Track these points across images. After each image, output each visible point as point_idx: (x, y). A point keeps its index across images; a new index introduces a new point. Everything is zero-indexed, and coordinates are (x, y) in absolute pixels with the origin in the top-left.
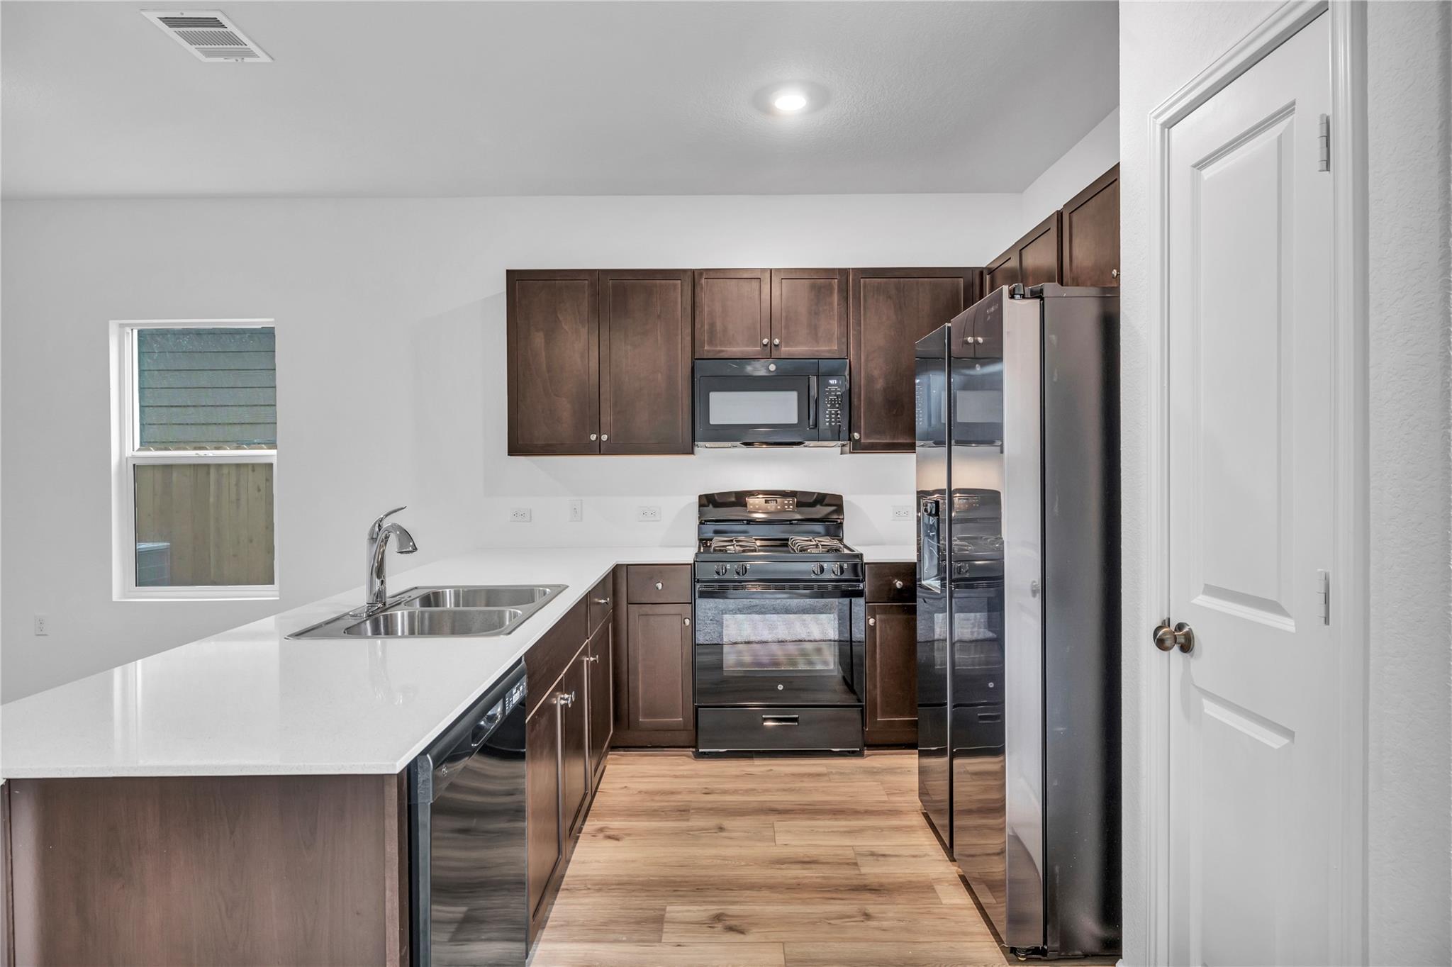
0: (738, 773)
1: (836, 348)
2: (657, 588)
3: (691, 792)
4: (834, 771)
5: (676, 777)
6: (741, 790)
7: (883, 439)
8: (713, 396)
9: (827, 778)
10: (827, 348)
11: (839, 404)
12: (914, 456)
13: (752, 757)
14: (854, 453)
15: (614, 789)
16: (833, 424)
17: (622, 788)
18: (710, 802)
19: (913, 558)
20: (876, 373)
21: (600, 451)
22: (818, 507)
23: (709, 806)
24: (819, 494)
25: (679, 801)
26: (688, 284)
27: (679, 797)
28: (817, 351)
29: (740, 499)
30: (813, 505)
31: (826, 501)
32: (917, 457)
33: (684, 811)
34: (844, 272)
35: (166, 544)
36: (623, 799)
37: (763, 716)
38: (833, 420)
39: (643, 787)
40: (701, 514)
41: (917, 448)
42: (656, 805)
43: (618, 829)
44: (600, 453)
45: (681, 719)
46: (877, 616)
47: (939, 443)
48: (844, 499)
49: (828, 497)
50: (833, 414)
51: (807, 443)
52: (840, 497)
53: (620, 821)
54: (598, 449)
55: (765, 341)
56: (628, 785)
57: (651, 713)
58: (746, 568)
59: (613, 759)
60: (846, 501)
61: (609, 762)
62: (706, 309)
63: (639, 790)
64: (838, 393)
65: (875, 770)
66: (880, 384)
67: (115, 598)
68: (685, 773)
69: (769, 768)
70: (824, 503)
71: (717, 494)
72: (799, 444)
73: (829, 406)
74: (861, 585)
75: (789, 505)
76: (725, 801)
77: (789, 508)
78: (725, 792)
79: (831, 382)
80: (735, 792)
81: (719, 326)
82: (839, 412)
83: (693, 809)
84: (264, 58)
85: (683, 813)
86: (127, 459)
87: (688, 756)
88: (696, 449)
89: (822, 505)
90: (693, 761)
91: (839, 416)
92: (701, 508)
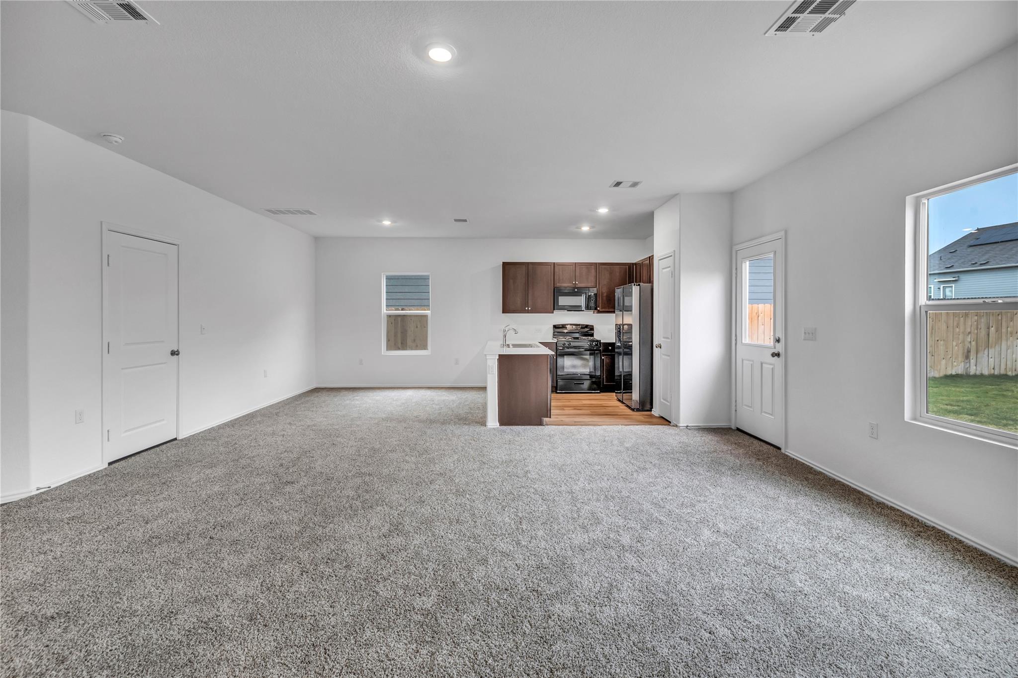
1: (593, 285)
7: (606, 310)
8: (560, 297)
10: (591, 284)
12: (614, 314)
16: (593, 305)
19: (615, 342)
20: (604, 291)
22: (587, 328)
24: (587, 325)
26: (553, 267)
28: (588, 285)
29: (564, 326)
30: (584, 328)
31: (589, 327)
34: (596, 264)
40: (554, 330)
41: (615, 312)
47: (621, 311)
48: (594, 326)
50: (592, 303)
51: (586, 310)
54: (528, 312)
55: (574, 282)
58: (570, 343)
62: (558, 274)
66: (605, 295)
67: (381, 354)
71: (558, 325)
72: (584, 311)
74: (600, 348)
75: (578, 328)
81: (561, 278)
86: (385, 313)
88: (554, 312)
91: (594, 303)
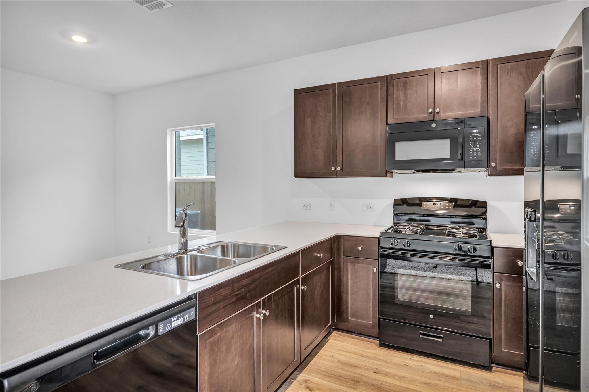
0: (399, 363)
1: (479, 110)
2: (358, 250)
3: (366, 369)
4: (465, 377)
5: (363, 356)
6: (397, 376)
7: (513, 167)
8: (397, 144)
9: (458, 382)
10: (472, 111)
11: (479, 145)
13: (414, 354)
14: (492, 175)
15: (326, 356)
16: (475, 157)
17: (330, 356)
18: (375, 379)
20: (509, 124)
21: (337, 176)
22: (473, 208)
23: (373, 382)
24: (473, 201)
25: (358, 374)
26: (384, 84)
27: (358, 371)
28: (466, 113)
29: (419, 202)
31: (478, 205)
32: (524, 178)
33: (356, 381)
34: (486, 62)
35: (198, 212)
36: (327, 363)
37: (420, 332)
38: (475, 155)
39: (342, 358)
40: (395, 209)
41: (525, 172)
42: (343, 372)
43: (315, 383)
44: (337, 177)
45: (372, 323)
46: (503, 283)
48: (487, 204)
49: (479, 202)
50: (475, 151)
51: (458, 170)
52: (486, 203)
53: (319, 378)
55: (430, 111)
56: (335, 355)
57: (354, 316)
58: (410, 243)
59: (335, 336)
60: (488, 205)
61: (332, 338)
62: (394, 96)
63: (338, 360)
64: (479, 138)
65: (497, 385)
67: (169, 231)
68: (369, 355)
69: (421, 364)
70: (477, 206)
71: (408, 198)
72: (453, 170)
73: (472, 146)
74: (490, 261)
75: (449, 206)
76: (383, 381)
77: (448, 208)
78: (387, 375)
79: (474, 131)
80: (393, 376)
81: (402, 104)
82: (479, 150)
83: (362, 382)
84: (169, 5)
85: (355, 383)
86: (173, 180)
87: (376, 344)
89: (475, 207)
90: (378, 348)
91: (479, 152)
92: (395, 206)
